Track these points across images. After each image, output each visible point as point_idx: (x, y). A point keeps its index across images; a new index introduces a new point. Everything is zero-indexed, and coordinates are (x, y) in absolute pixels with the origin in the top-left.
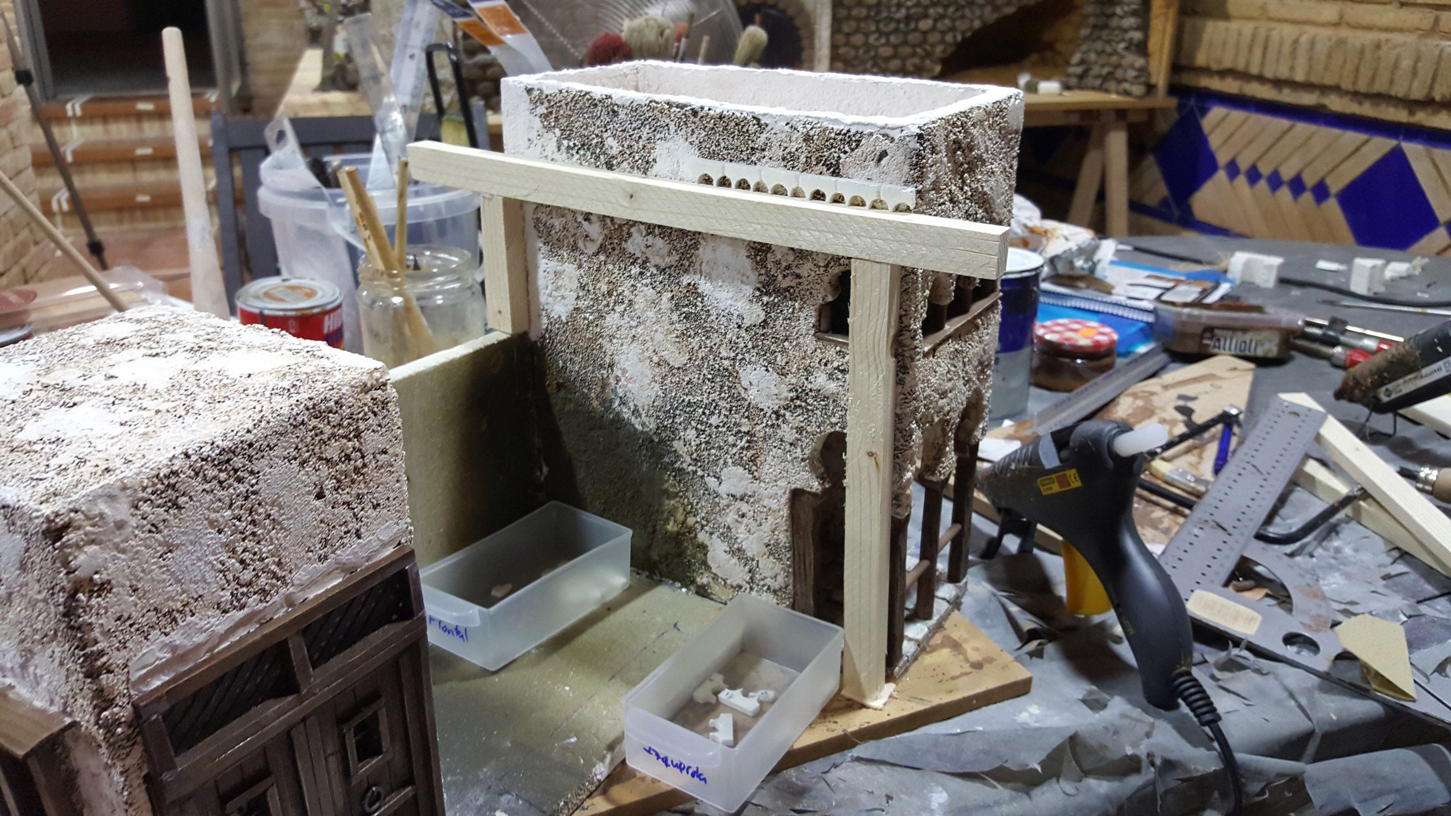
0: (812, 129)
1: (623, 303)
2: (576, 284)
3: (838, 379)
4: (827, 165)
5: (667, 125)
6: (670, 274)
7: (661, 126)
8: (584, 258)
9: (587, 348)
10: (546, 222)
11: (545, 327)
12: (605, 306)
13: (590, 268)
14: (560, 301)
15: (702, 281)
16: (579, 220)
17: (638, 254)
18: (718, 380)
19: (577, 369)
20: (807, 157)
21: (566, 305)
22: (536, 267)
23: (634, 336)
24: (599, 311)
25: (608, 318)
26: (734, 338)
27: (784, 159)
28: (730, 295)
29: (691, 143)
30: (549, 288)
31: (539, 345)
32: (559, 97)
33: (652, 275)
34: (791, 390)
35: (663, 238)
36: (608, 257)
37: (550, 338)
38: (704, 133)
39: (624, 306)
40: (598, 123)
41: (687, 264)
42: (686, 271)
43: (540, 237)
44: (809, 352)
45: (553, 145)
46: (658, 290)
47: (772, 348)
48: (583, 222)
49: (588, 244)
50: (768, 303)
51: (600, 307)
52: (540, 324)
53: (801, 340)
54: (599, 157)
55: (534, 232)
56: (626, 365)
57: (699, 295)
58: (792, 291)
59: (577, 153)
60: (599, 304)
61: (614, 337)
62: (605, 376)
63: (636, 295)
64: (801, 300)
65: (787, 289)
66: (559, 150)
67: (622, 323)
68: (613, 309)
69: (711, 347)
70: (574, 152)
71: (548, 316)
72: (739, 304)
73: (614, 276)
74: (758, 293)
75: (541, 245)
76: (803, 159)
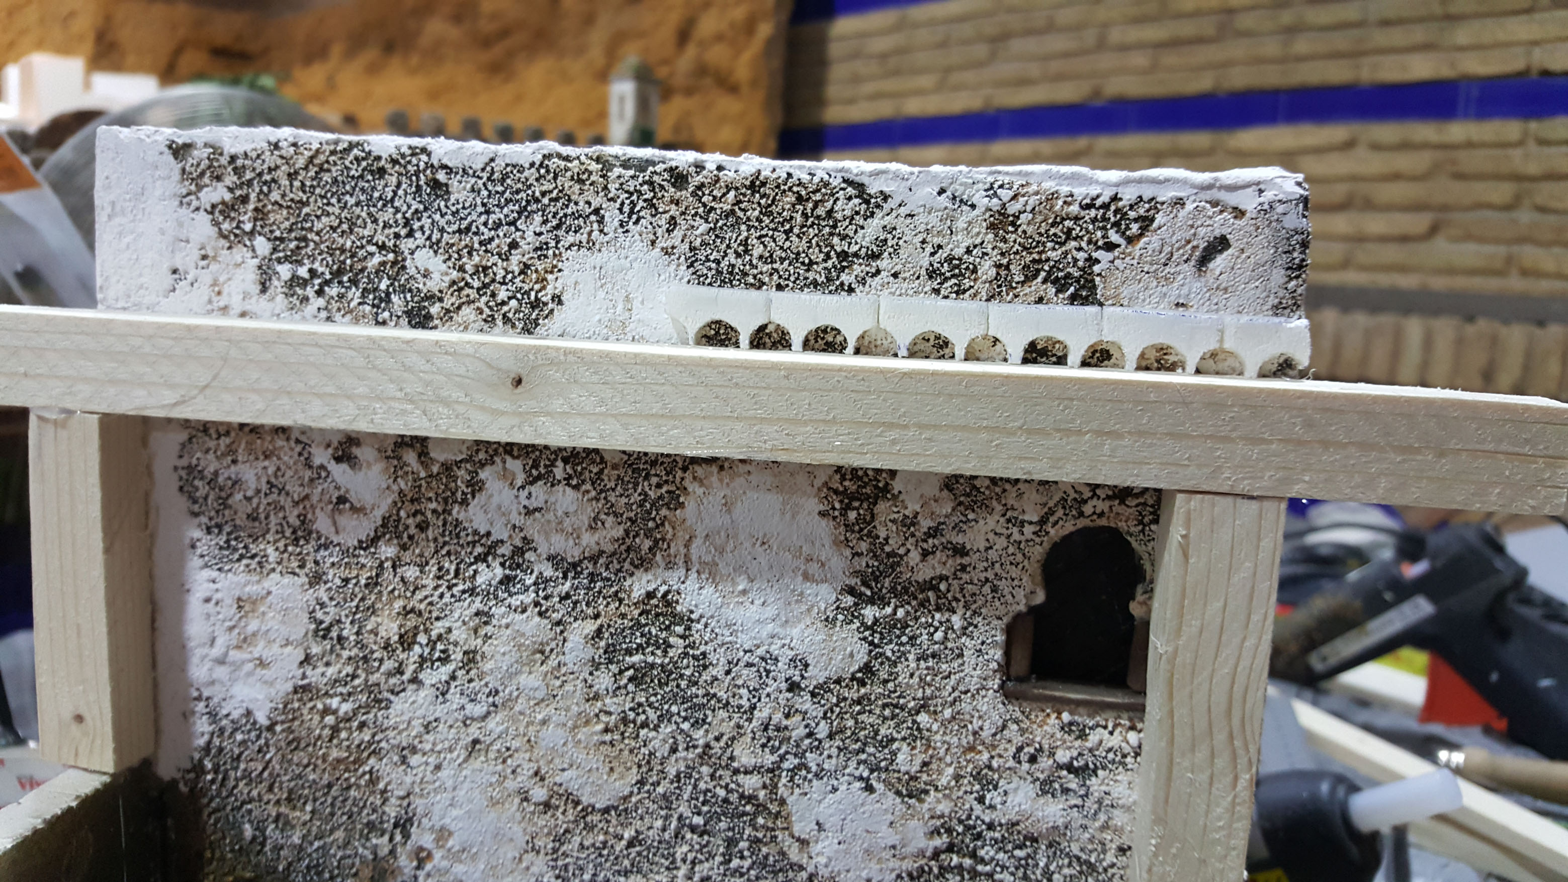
0: (1015, 197)
1: (445, 659)
2: (302, 626)
3: (1066, 791)
4: (1055, 281)
5: (596, 211)
6: (592, 577)
7: (577, 216)
8: (329, 557)
9: (330, 786)
10: (216, 474)
11: (202, 742)
12: (390, 674)
13: (346, 581)
14: (250, 674)
15: (692, 583)
16: (317, 461)
17: (500, 532)
18: (723, 825)
19: (296, 840)
20: (998, 266)
21: (270, 684)
22: (183, 590)
23: (476, 742)
24: (369, 688)
25: (399, 705)
26: (778, 717)
27: (932, 274)
28: (770, 611)
29: (666, 252)
30: (220, 641)
31: (183, 788)
32: (270, 160)
33: (542, 582)
34: (936, 832)
35: (576, 488)
36: (404, 548)
37: (216, 770)
38: (704, 227)
39: (451, 667)
40: (387, 215)
41: (648, 543)
42: (644, 563)
43: (196, 515)
44: (986, 734)
45: (249, 276)
46: (556, 616)
47: (883, 732)
48: (332, 466)
49: (347, 521)
50: (876, 621)
51: (373, 678)
52: (190, 735)
53: (965, 706)
54: (387, 299)
55: (182, 503)
56: (452, 818)
57: (678, 619)
58: (943, 587)
59: (320, 293)
60: (369, 672)
61: (414, 750)
62: (384, 851)
63: (487, 637)
64: (966, 607)
65: (931, 585)
66: (264, 289)
67: (440, 711)
68: (414, 680)
69: (707, 746)
70: (310, 292)
71: (213, 716)
72: (795, 632)
73: (419, 595)
74: (849, 600)
75: (197, 534)
76: (987, 270)
